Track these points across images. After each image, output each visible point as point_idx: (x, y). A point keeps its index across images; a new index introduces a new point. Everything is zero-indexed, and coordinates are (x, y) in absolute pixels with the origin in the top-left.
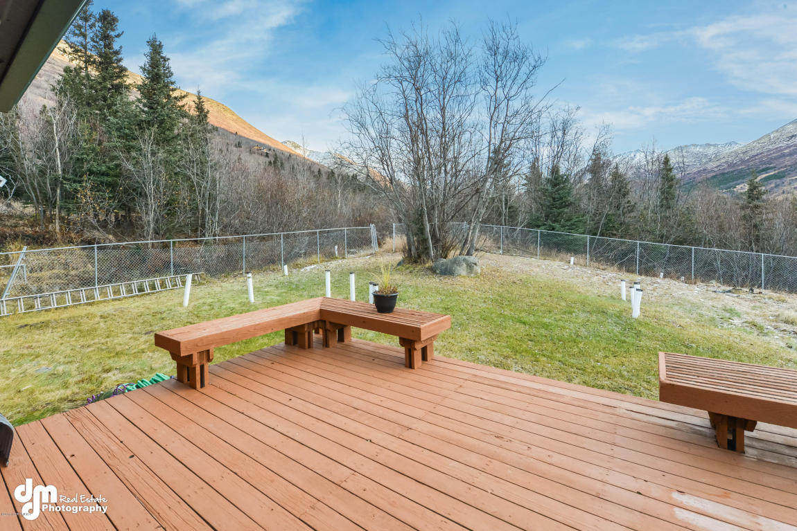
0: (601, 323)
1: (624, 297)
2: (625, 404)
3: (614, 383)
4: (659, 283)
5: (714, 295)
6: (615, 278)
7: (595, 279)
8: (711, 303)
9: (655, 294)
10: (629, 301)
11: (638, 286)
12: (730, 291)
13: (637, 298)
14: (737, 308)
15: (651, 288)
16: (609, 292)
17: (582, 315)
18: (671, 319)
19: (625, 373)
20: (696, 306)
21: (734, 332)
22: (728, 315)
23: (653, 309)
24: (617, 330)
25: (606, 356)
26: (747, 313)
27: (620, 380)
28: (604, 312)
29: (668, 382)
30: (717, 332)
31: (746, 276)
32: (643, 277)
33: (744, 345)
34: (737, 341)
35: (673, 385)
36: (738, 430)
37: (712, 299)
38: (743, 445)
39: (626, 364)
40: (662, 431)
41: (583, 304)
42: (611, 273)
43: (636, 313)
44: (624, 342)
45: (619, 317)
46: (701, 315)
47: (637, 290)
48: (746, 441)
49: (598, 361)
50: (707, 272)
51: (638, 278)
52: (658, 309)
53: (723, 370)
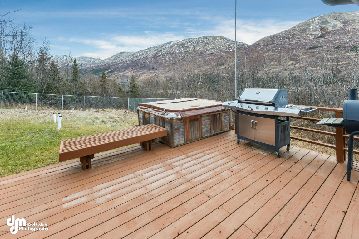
0: (41, 136)
1: (55, 121)
2: (44, 172)
3: (46, 164)
4: (72, 112)
5: (91, 113)
6: (51, 113)
7: (41, 115)
8: (90, 116)
9: (70, 117)
10: (57, 123)
11: (60, 115)
12: (96, 111)
13: (60, 120)
14: (99, 117)
15: (68, 115)
16: (48, 120)
17: (30, 135)
18: (75, 126)
19: (52, 157)
20: (85, 119)
21: (98, 126)
22: (95, 120)
23: (68, 124)
24: (49, 138)
25: (42, 152)
26: (101, 118)
27: (49, 161)
28: (43, 131)
29: (62, 152)
30: (91, 127)
31: (102, 105)
32: (65, 111)
33: (99, 129)
34: (97, 128)
35: (64, 153)
36: (89, 160)
37: (91, 115)
38: (91, 165)
39: (52, 152)
40: (61, 175)
41: (31, 129)
42: (49, 111)
43: (60, 127)
44: (53, 142)
45: (51, 131)
46: (87, 122)
47: (60, 116)
49: (37, 156)
50: (90, 105)
51: (62, 111)
52: (70, 123)
53: (85, 140)
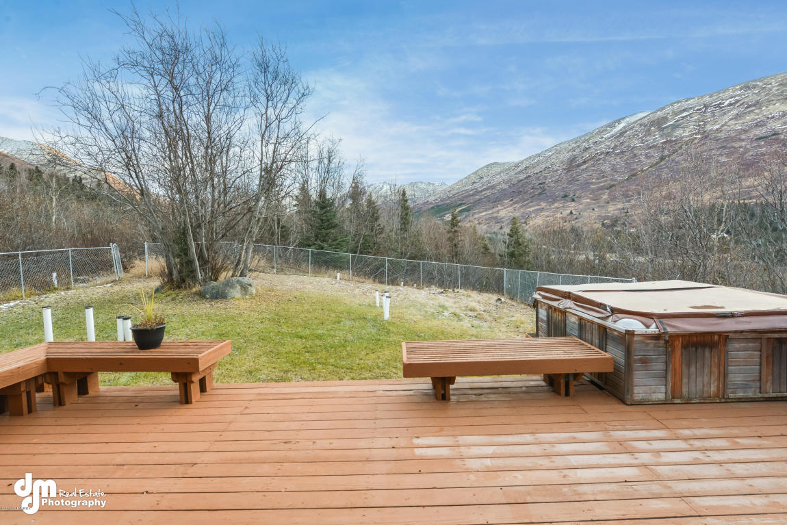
0: (362, 327)
1: (378, 305)
2: (382, 387)
3: (374, 374)
4: (401, 291)
5: (433, 296)
6: (371, 289)
7: (357, 291)
8: (432, 302)
9: (399, 299)
10: (382, 307)
11: (387, 294)
12: (442, 293)
13: (387, 303)
14: (447, 304)
15: (396, 295)
16: (367, 301)
17: (348, 323)
18: (408, 317)
19: (381, 364)
20: (424, 305)
21: (444, 322)
22: (441, 310)
23: (397, 311)
24: (374, 331)
25: (367, 354)
26: (452, 307)
27: (377, 371)
28: (364, 318)
29: (408, 362)
30: (435, 323)
31: (451, 281)
32: (390, 286)
33: (450, 329)
34: (446, 327)
35: (411, 364)
36: (447, 385)
37: (432, 299)
38: (449, 395)
39: (381, 357)
40: (405, 400)
41: (349, 313)
42: (369, 285)
43: (387, 316)
44: (379, 340)
45: (375, 321)
46: (426, 312)
47: (387, 297)
48: (451, 392)
49: (361, 359)
50: (430, 279)
51: (387, 287)
52: (400, 311)
